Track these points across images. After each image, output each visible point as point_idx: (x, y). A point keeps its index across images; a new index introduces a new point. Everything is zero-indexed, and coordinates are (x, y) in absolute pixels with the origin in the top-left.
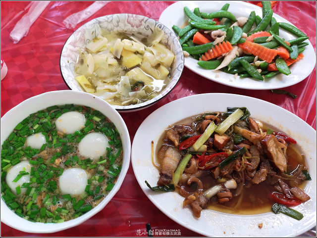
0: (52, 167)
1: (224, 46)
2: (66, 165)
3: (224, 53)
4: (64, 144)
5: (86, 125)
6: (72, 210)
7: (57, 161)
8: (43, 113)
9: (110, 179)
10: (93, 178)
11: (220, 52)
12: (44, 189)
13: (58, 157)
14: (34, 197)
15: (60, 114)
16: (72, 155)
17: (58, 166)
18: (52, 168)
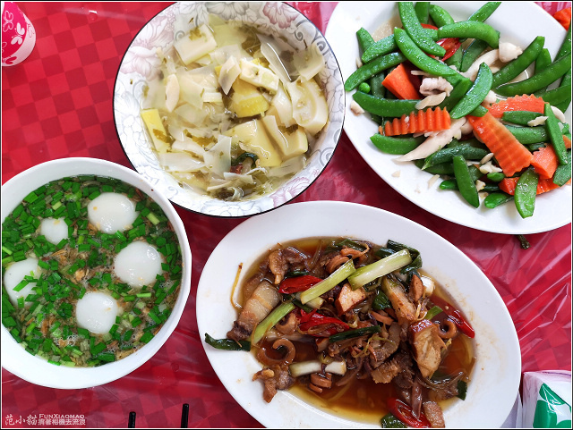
0: (70, 281)
1: (435, 117)
2: (90, 285)
3: (430, 131)
4: (94, 249)
5: (134, 226)
6: (88, 353)
7: (79, 274)
8: (71, 183)
9: (149, 325)
10: (125, 316)
11: (422, 128)
12: (53, 312)
13: (79, 267)
14: (38, 318)
15: (97, 192)
16: (102, 270)
17: (78, 283)
18: (68, 283)
